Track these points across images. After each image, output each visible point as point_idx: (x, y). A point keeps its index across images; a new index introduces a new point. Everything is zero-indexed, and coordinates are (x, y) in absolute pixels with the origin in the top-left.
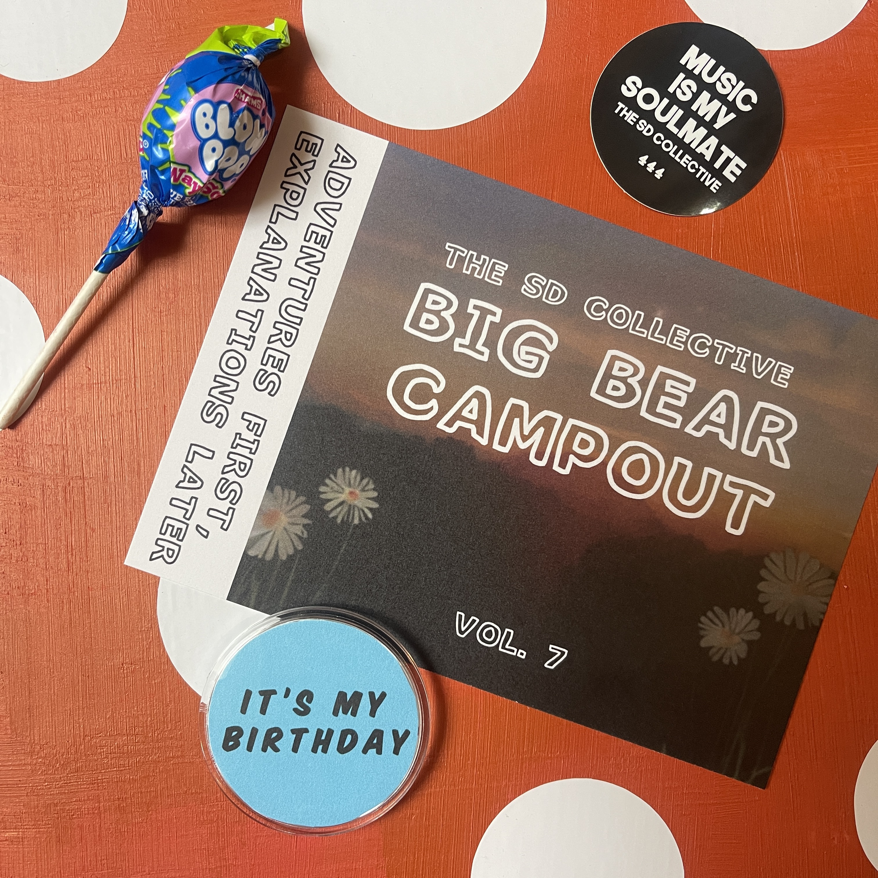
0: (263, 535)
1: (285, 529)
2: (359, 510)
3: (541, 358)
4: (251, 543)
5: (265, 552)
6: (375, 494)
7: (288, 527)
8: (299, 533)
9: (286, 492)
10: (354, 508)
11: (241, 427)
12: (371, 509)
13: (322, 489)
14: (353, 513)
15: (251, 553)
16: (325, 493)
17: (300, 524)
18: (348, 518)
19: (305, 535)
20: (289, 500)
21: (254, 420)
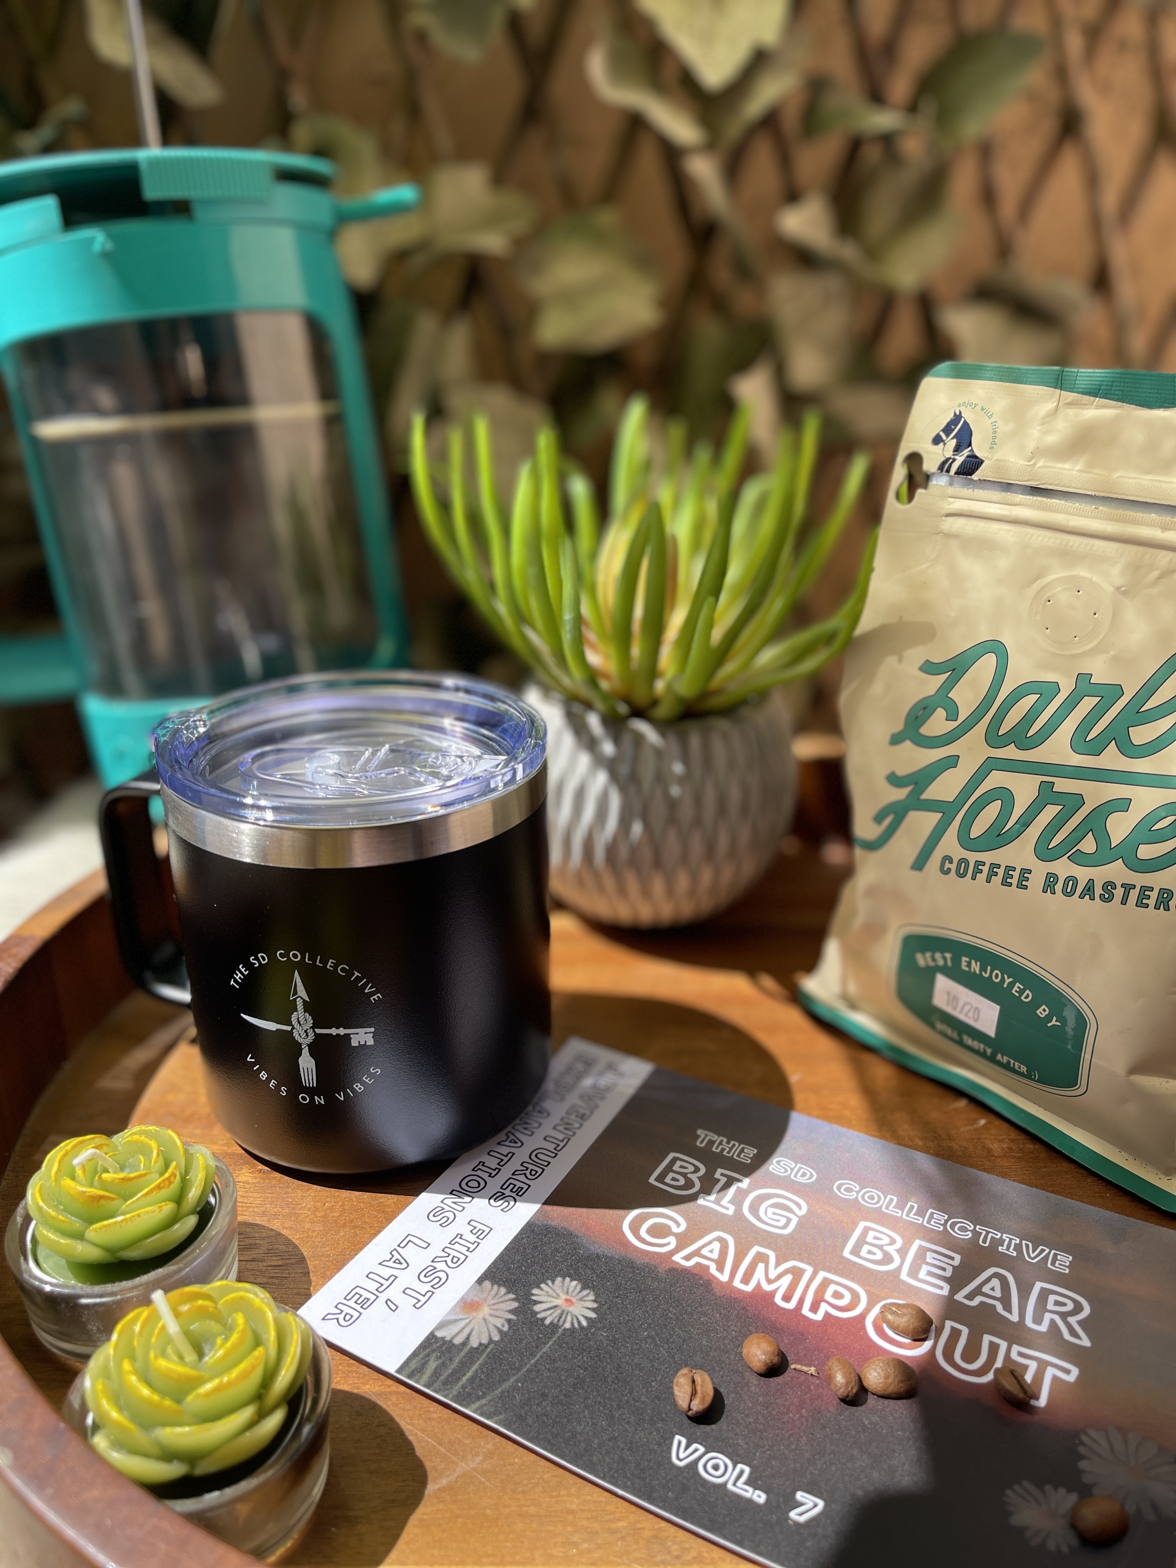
0: (456, 1321)
1: (485, 1319)
2: (572, 1315)
3: (789, 1220)
4: (441, 1325)
5: (456, 1335)
6: (595, 1305)
7: (489, 1318)
8: (499, 1326)
9: (496, 1287)
10: (567, 1314)
11: (466, 1231)
12: (586, 1318)
13: (535, 1291)
14: (566, 1317)
15: (439, 1334)
16: (536, 1295)
17: (502, 1318)
18: (559, 1321)
19: (506, 1328)
20: (497, 1294)
21: (479, 1226)
